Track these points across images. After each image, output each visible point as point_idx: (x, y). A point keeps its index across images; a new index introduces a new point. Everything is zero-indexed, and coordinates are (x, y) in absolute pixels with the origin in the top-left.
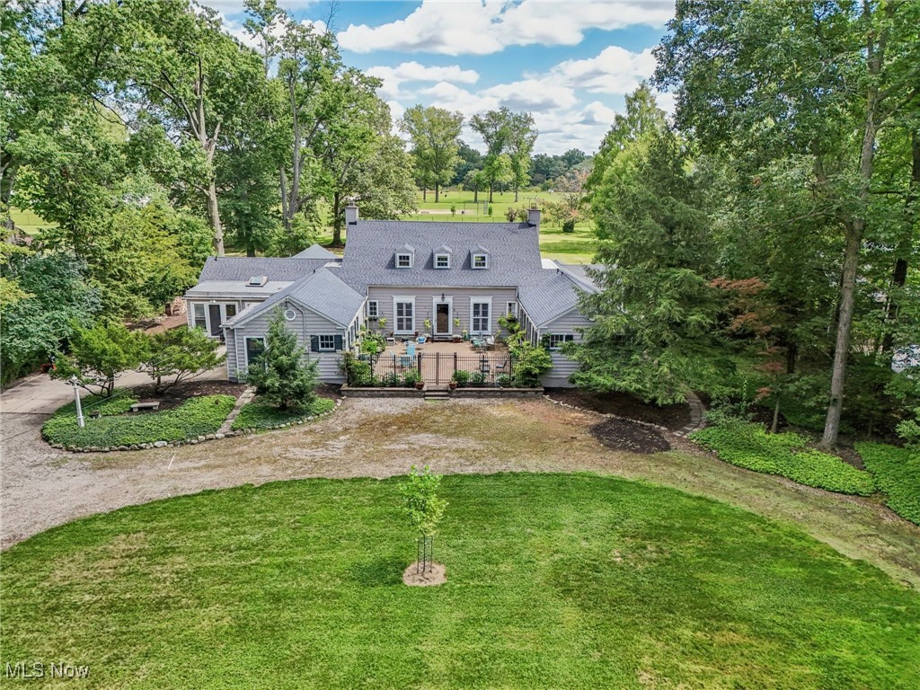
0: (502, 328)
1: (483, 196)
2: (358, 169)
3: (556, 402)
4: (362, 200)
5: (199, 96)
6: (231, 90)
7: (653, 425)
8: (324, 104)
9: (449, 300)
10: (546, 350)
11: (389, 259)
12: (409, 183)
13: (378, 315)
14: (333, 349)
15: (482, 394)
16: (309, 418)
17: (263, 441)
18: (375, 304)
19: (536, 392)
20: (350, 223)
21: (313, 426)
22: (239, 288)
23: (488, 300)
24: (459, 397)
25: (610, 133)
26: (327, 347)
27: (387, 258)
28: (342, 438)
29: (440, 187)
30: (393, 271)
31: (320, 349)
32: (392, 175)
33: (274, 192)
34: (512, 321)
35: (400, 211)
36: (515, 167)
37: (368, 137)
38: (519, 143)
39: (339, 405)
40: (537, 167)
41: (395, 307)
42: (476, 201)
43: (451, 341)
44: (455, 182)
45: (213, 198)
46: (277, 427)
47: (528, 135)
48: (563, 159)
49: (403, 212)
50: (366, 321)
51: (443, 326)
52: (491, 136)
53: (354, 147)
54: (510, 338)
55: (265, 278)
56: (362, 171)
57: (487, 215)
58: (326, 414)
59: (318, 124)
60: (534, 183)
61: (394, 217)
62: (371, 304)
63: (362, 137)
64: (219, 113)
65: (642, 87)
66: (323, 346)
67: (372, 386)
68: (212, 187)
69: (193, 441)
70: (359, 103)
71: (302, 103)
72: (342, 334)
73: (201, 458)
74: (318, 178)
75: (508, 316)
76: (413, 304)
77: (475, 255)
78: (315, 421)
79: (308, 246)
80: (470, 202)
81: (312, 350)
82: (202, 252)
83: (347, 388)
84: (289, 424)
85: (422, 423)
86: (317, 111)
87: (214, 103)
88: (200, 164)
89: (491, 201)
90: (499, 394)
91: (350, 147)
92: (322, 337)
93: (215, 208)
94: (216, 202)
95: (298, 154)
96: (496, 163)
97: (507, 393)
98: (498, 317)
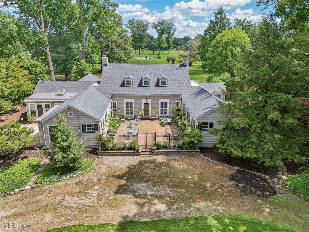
0: (173, 113)
1: (156, 52)
2: (110, 41)
3: (207, 158)
4: (112, 54)
5: (40, 9)
6: (55, 7)
7: (261, 174)
8: (95, 14)
9: (149, 101)
10: (200, 130)
11: (122, 82)
12: (130, 47)
13: (117, 108)
14: (94, 131)
15: (169, 153)
16: (79, 173)
17: (51, 191)
18: (115, 103)
19: (196, 152)
20: (104, 65)
21: (81, 178)
22: (52, 96)
23: (167, 101)
24: (157, 155)
25: (208, 27)
26: (91, 130)
27: (121, 82)
28: (96, 187)
29: (141, 49)
30: (124, 87)
31: (87, 131)
32: (123, 44)
33: (76, 51)
34: (178, 110)
35: (126, 58)
36: (168, 42)
37: (113, 28)
38: (169, 33)
39: (96, 161)
40: (174, 42)
41: (125, 105)
42: (154, 54)
43: (151, 120)
44: (146, 47)
45: (49, 53)
46: (61, 179)
47: (173, 30)
48: (183, 39)
49: (128, 59)
50: (111, 112)
51: (147, 111)
52: (159, 30)
53: (107, 32)
54: (177, 118)
55: (64, 91)
56: (112, 42)
57: (159, 59)
58: (89, 169)
59: (92, 23)
60: (174, 47)
61: (124, 61)
62: (114, 103)
63: (111, 28)
64: (50, 17)
65: (221, 9)
66: (88, 129)
67: (113, 150)
68: (48, 49)
69: (11, 193)
70: (109, 14)
71: (85, 14)
72: (98, 124)
73: (13, 207)
74: (93, 45)
75: (176, 108)
76: (133, 103)
77: (161, 80)
78: (83, 174)
79: (87, 74)
80: (152, 54)
81: (83, 132)
82: (40, 77)
83: (101, 152)
84: (68, 177)
85: (139, 174)
86: (92, 17)
87: (48, 13)
88: (42, 38)
89: (159, 54)
90: (177, 153)
91: (106, 32)
92: (88, 125)
93: (50, 57)
94: (50, 55)
95: (85, 36)
96: (161, 40)
97: (181, 153)
98: (172, 109)
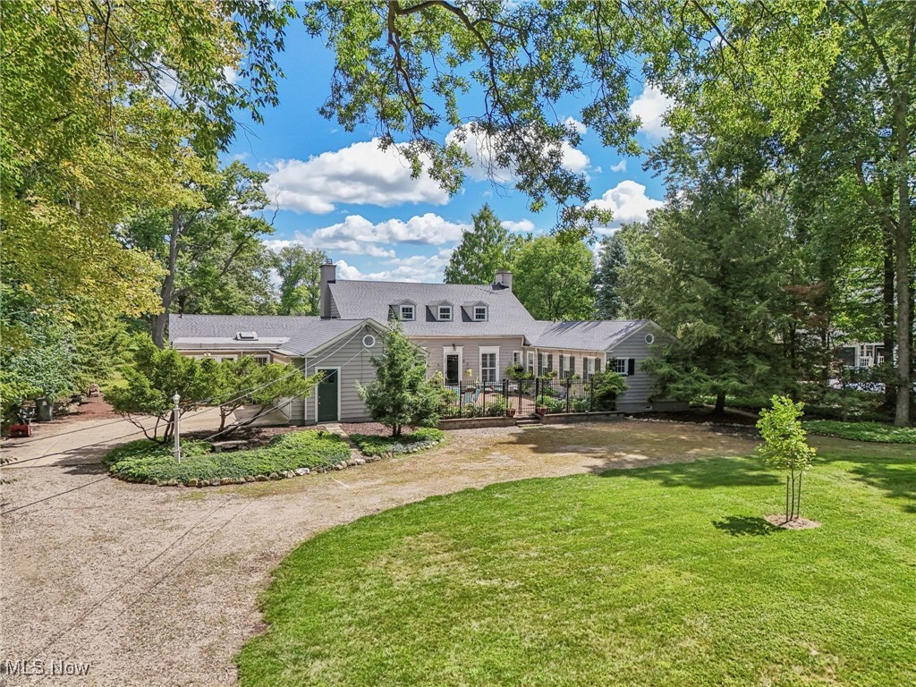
9: (459, 351)
15: (570, 419)
20: (329, 282)
23: (495, 350)
24: (549, 424)
34: (520, 370)
46: (411, 451)
67: (460, 417)
69: (338, 466)
75: (514, 365)
77: (475, 308)
84: (419, 448)
90: (585, 418)
97: (592, 417)
98: (506, 367)
